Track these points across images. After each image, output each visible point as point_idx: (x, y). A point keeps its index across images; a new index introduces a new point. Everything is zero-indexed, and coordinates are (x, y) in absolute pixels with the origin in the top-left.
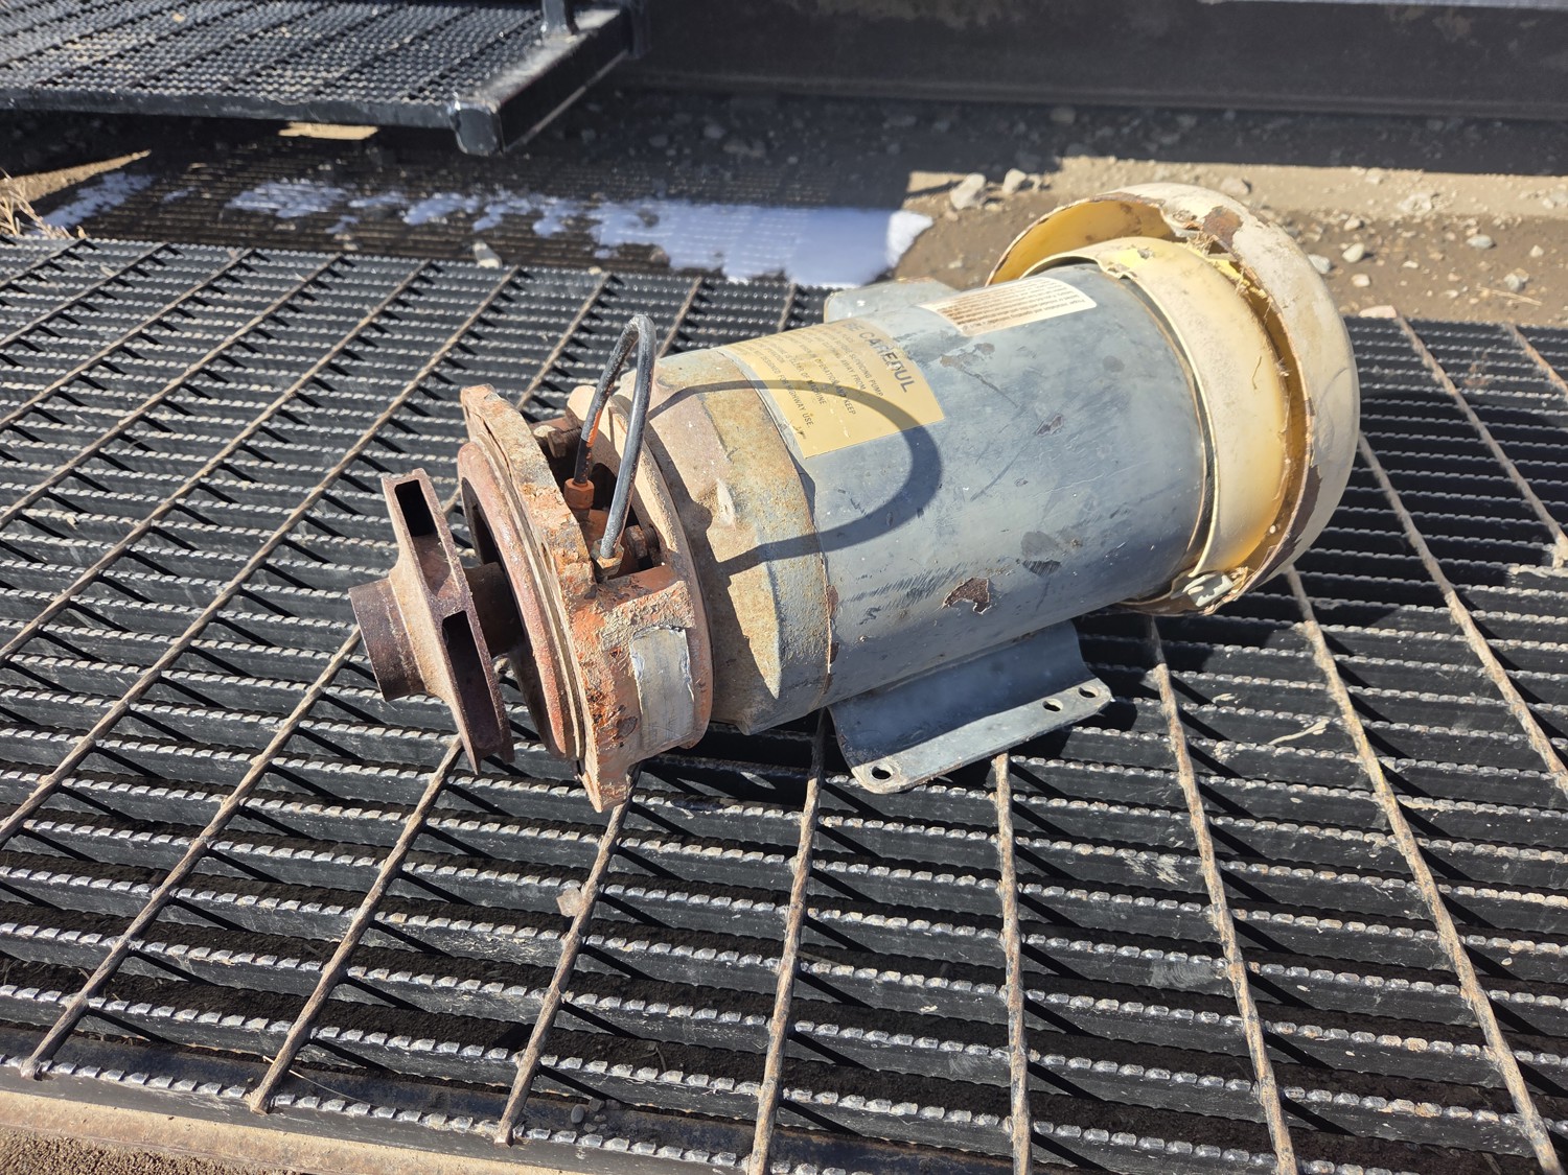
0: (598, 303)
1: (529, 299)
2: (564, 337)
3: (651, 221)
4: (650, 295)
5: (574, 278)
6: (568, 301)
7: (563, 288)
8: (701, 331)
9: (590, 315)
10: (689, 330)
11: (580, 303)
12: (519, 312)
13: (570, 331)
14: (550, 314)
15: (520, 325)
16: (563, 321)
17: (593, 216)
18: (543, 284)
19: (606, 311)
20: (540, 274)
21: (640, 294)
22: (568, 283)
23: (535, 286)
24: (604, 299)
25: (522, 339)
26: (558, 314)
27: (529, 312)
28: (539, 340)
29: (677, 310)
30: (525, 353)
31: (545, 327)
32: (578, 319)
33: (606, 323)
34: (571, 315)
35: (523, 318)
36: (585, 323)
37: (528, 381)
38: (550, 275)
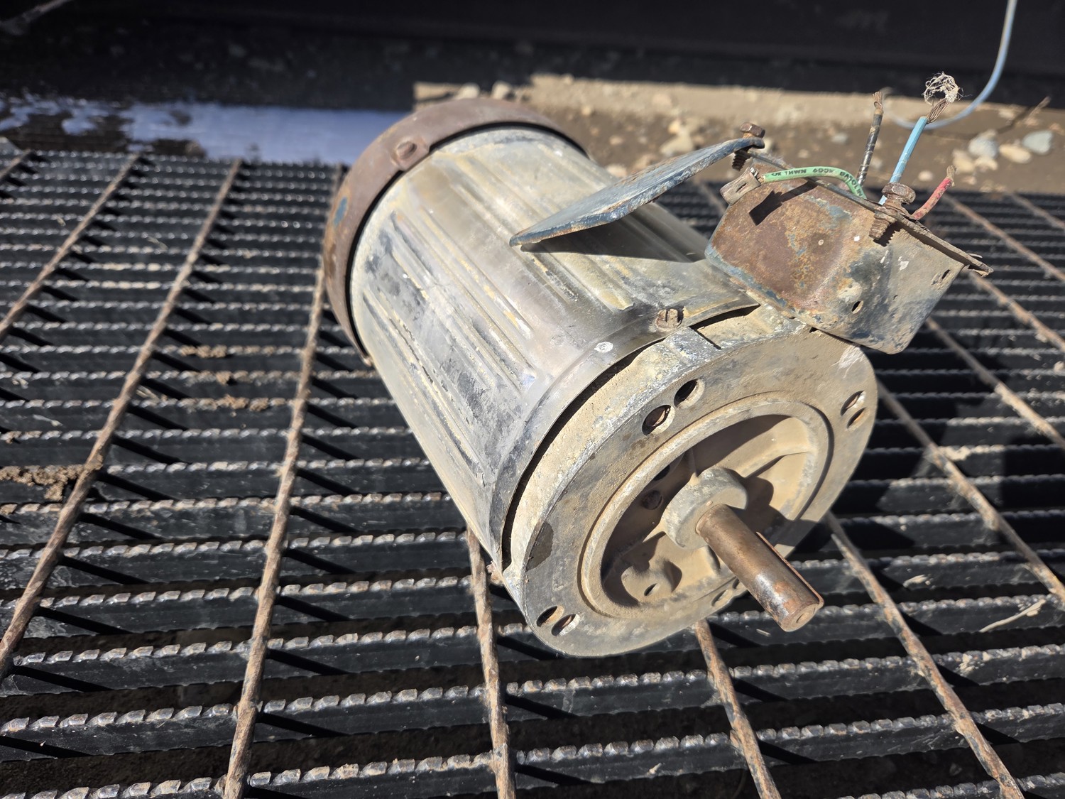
0: (125, 184)
1: (43, 182)
2: (84, 221)
3: (184, 120)
4: (186, 175)
5: (97, 161)
6: (90, 183)
7: (84, 171)
8: (247, 209)
9: (116, 196)
10: (233, 209)
11: (104, 184)
12: (30, 195)
13: (92, 213)
14: (67, 196)
15: (32, 209)
16: (84, 203)
17: (125, 115)
18: (61, 167)
19: (135, 192)
20: (56, 158)
21: (174, 175)
22: (90, 166)
23: (51, 170)
24: (133, 180)
25: (32, 223)
26: (78, 196)
27: (42, 195)
28: (55, 224)
29: (216, 189)
30: (37, 239)
31: (63, 210)
32: (101, 201)
33: (136, 204)
34: (93, 198)
35: (33, 202)
36: (111, 204)
37: (37, 271)
38: (69, 159)
